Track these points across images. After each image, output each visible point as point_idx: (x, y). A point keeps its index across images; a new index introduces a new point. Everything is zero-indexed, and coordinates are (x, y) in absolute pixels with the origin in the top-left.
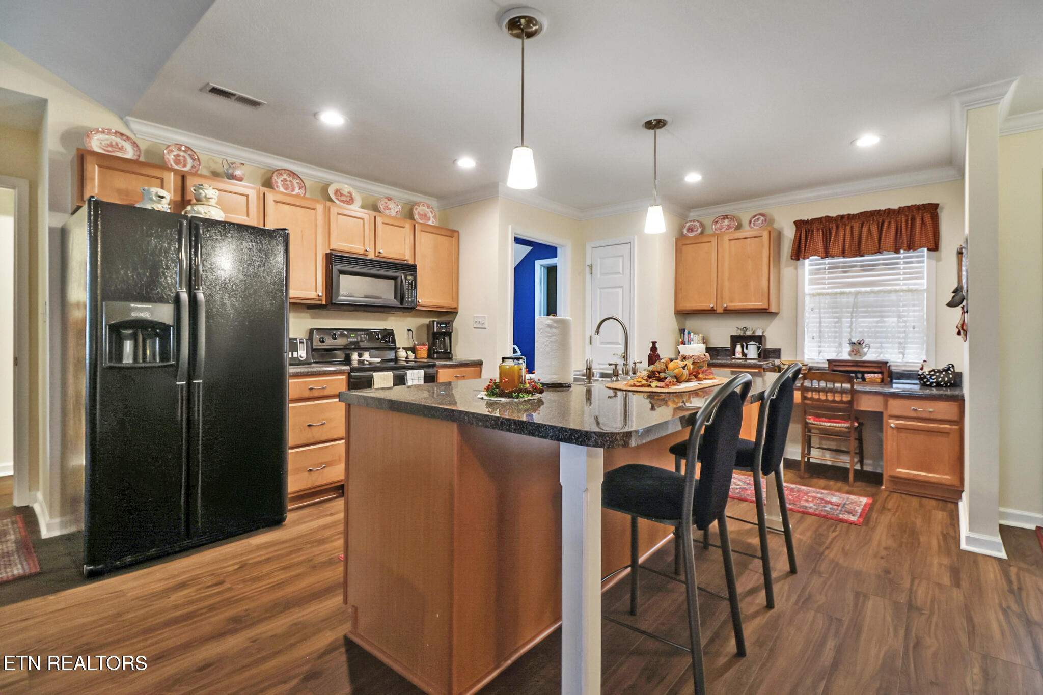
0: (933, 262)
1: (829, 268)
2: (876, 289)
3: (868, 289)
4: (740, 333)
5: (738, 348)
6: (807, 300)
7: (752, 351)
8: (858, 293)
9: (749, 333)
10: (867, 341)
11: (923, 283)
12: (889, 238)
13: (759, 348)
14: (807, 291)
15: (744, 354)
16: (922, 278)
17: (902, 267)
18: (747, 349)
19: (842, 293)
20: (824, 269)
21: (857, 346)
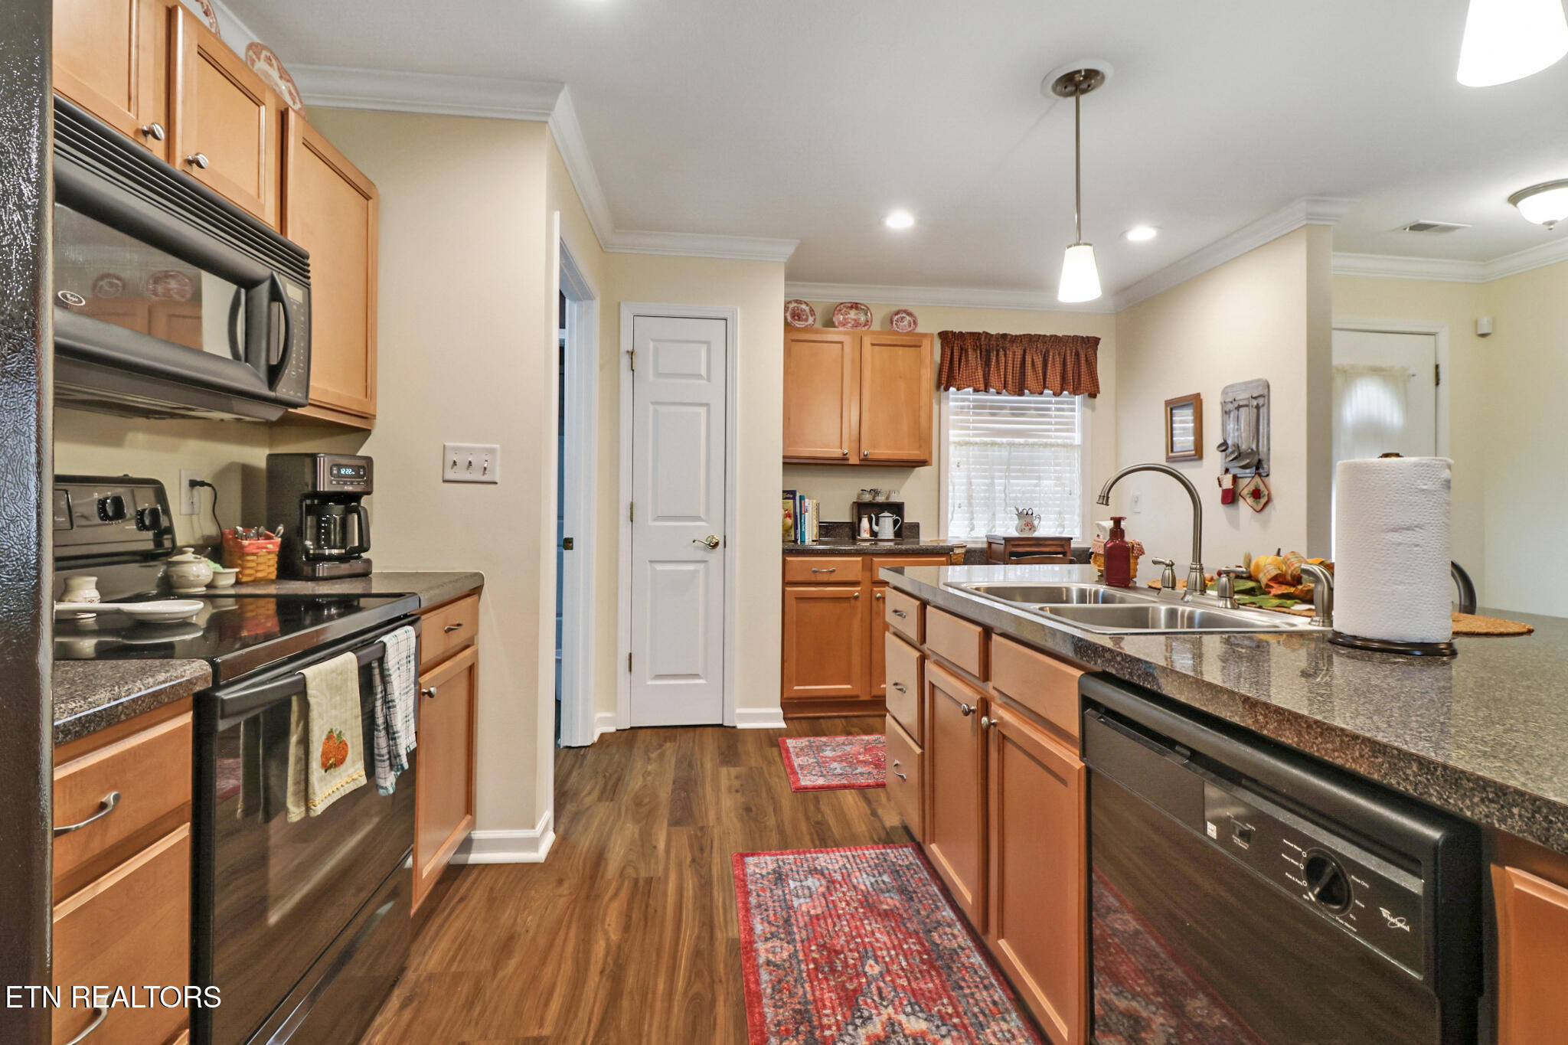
0: (1089, 412)
1: (975, 407)
2: (1031, 440)
3: (1022, 440)
4: (867, 498)
5: (865, 523)
6: (952, 448)
7: (886, 527)
8: (1011, 445)
9: (881, 499)
10: (1036, 511)
11: (1077, 437)
12: (1054, 376)
13: (896, 522)
14: (951, 439)
15: (874, 534)
16: (1073, 430)
17: (1053, 413)
18: (877, 524)
19: (993, 444)
20: (969, 407)
21: (1026, 518)
